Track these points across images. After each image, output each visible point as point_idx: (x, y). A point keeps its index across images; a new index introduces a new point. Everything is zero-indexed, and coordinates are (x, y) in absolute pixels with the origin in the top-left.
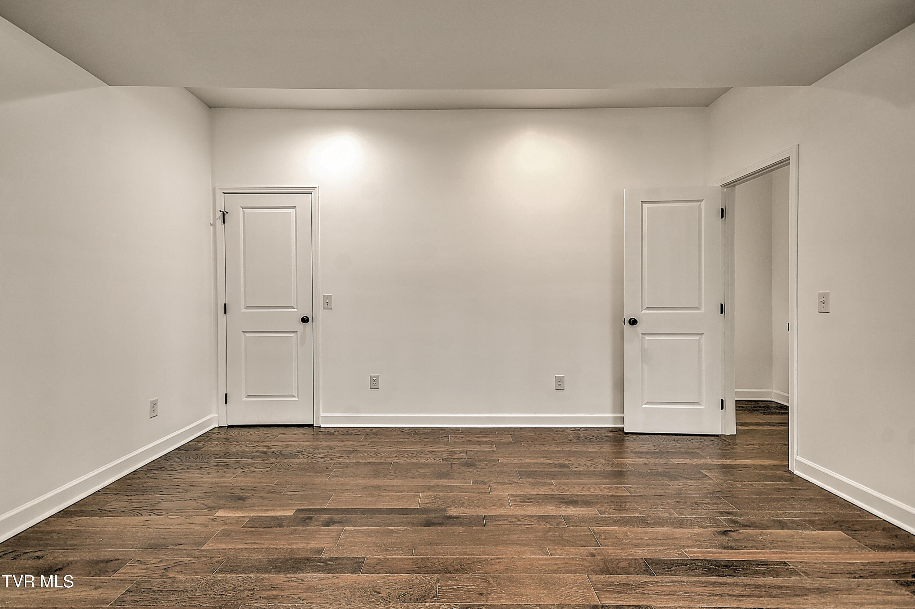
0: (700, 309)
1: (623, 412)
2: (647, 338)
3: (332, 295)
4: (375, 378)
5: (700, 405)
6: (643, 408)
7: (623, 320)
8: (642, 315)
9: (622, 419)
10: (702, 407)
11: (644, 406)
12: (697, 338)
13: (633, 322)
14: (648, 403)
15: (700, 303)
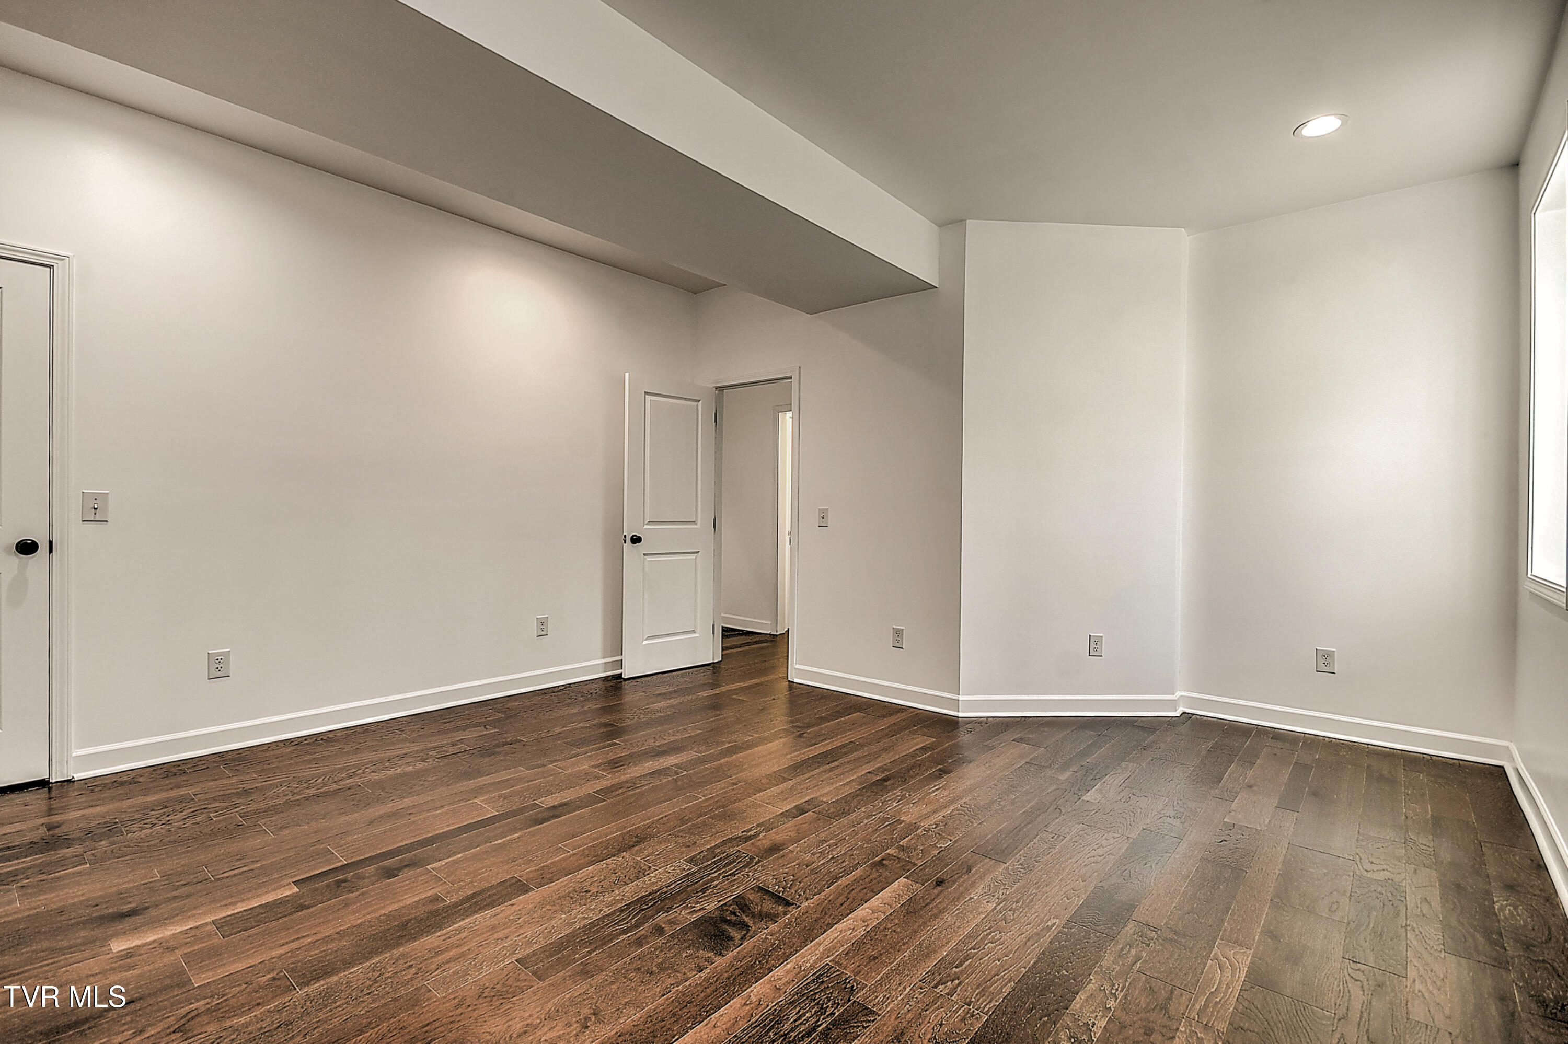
0: (696, 524)
1: (620, 653)
2: (649, 559)
3: (108, 494)
4: (220, 658)
5: (695, 633)
6: (645, 645)
7: (623, 537)
8: (642, 530)
9: (620, 664)
10: (697, 635)
11: (645, 642)
12: (693, 556)
13: (636, 540)
14: (649, 638)
15: (697, 517)
